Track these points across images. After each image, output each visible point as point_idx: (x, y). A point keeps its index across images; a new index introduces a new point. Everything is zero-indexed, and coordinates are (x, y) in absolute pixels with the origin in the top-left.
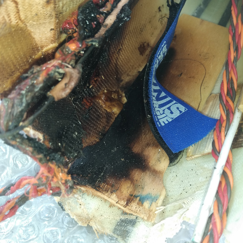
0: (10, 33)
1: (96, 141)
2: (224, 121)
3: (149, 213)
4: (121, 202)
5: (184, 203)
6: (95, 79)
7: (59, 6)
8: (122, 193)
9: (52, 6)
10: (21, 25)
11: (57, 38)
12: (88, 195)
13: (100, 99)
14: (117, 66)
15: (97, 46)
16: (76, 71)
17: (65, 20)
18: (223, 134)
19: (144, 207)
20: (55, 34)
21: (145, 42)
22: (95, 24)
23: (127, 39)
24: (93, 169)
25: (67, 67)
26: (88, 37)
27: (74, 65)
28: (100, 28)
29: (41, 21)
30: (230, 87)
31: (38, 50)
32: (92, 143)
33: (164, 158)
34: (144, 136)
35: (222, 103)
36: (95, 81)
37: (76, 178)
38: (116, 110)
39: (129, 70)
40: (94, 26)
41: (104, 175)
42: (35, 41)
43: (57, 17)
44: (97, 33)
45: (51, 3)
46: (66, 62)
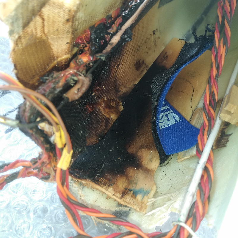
0: (35, 43)
1: (95, 142)
2: (206, 126)
3: (141, 205)
4: (117, 194)
5: (172, 197)
6: (97, 88)
7: (75, 25)
8: (118, 186)
9: (70, 23)
10: (44, 38)
11: (70, 50)
12: (88, 188)
13: (100, 106)
14: (116, 78)
15: (104, 60)
16: (88, 79)
17: (78, 36)
18: (205, 137)
19: (137, 199)
20: (69, 47)
21: (141, 60)
22: (103, 42)
23: (126, 56)
24: (93, 165)
25: (81, 75)
26: (97, 52)
27: (85, 74)
28: (106, 46)
29: (60, 36)
30: (212, 98)
31: (54, 60)
32: (93, 143)
33: (155, 159)
34: (138, 140)
35: (205, 111)
36: (97, 90)
37: (78, 172)
38: (114, 117)
39: (126, 83)
40: (102, 44)
41: (103, 170)
42: (53, 52)
43: (73, 33)
44: (104, 49)
45: (70, 21)
46: (79, 72)
